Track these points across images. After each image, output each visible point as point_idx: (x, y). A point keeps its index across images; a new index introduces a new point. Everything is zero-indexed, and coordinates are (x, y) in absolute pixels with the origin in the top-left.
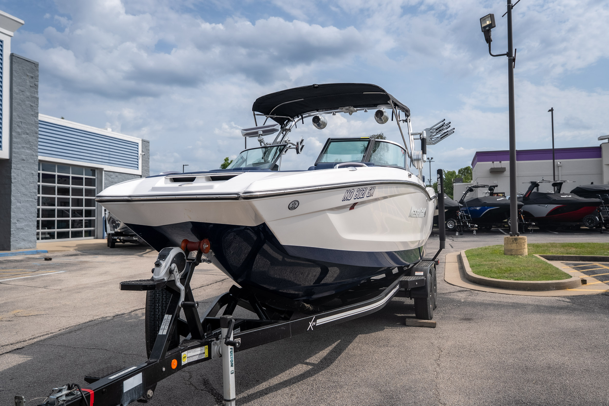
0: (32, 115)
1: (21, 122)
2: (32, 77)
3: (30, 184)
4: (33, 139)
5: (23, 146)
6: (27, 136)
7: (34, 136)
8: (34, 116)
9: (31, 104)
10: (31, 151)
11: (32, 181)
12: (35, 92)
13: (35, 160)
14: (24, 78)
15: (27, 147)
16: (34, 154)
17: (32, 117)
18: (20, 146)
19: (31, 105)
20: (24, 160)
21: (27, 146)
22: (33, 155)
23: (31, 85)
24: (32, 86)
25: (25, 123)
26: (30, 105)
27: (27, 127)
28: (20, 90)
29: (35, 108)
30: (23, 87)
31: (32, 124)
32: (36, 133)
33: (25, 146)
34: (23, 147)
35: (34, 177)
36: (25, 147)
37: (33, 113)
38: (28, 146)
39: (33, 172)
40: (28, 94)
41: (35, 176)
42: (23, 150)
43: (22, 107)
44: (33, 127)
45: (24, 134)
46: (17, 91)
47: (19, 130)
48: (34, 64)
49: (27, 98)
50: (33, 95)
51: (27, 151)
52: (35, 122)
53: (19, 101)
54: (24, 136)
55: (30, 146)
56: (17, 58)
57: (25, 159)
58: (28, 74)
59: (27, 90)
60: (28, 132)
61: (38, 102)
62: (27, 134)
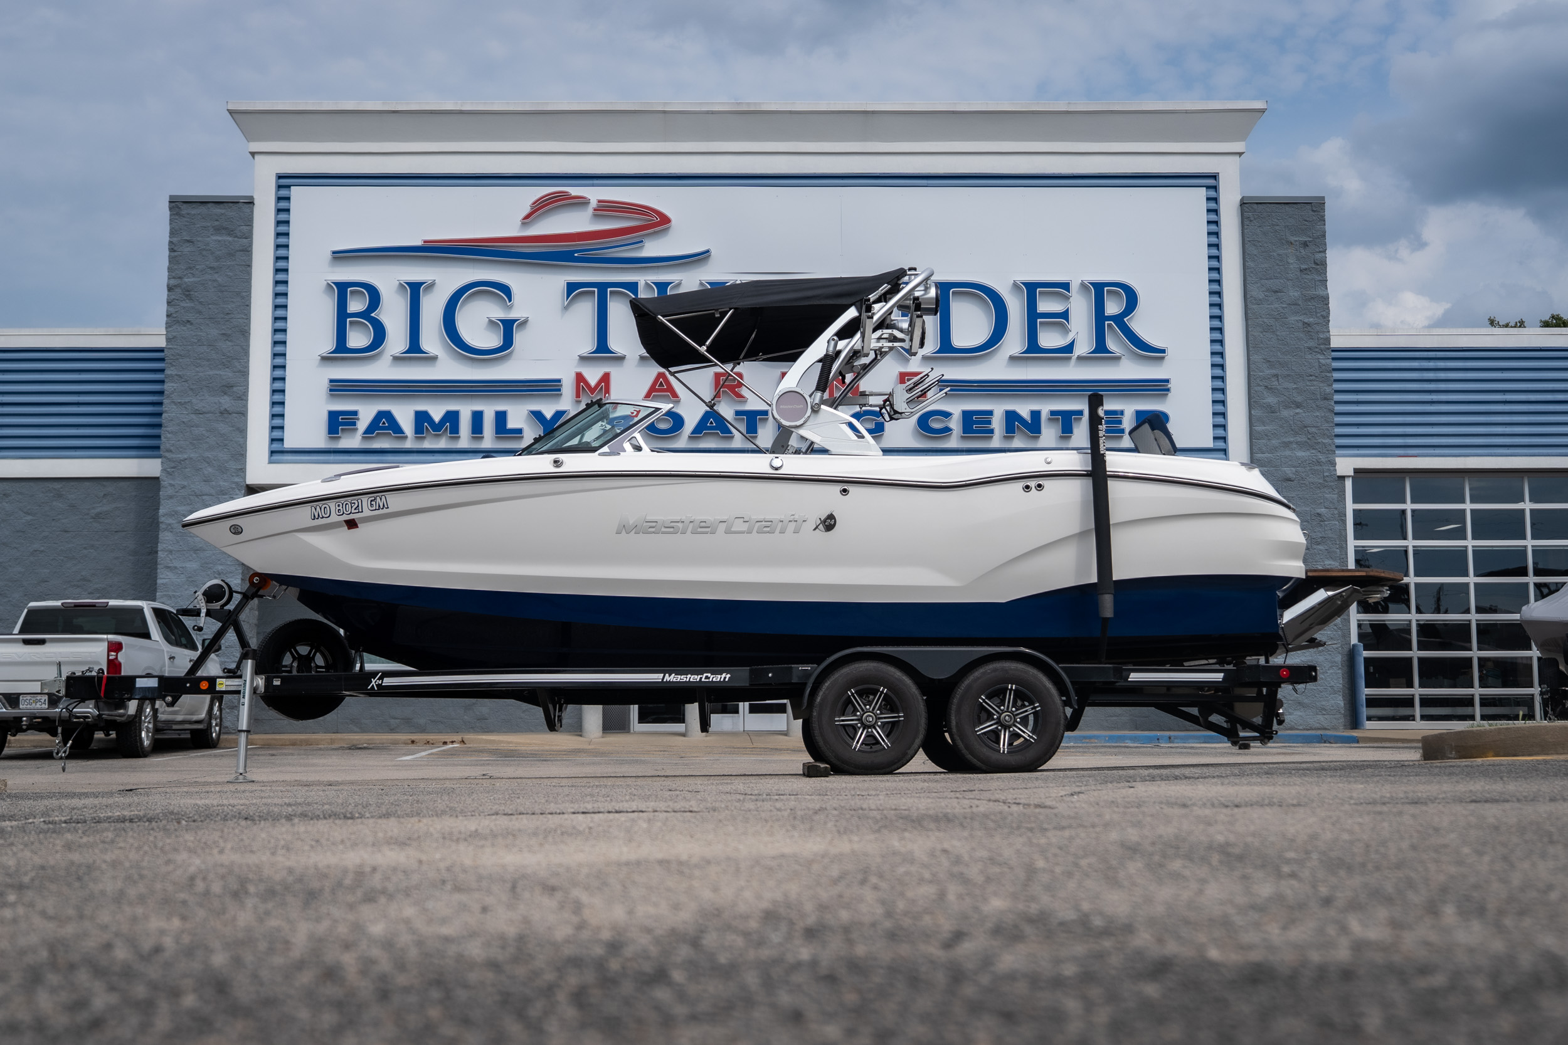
0: (1310, 348)
1: (1276, 376)
2: (1305, 245)
3: (1315, 547)
4: (1317, 416)
5: (1285, 440)
6: (1298, 410)
7: (1319, 408)
8: (1317, 350)
9: (1306, 321)
10: (1313, 451)
11: (1321, 535)
12: (1318, 283)
13: (1326, 474)
14: (1279, 255)
15: (1297, 443)
16: (1322, 458)
17: (1310, 356)
18: (1275, 442)
19: (1304, 323)
20: (1290, 480)
21: (1299, 440)
22: (1319, 463)
23: (1303, 267)
24: (1306, 269)
25: (1289, 375)
26: (1300, 325)
27: (1295, 386)
28: (1268, 290)
29: (1318, 328)
30: (1277, 278)
31: (1311, 376)
32: (1326, 399)
33: (1292, 439)
34: (1286, 445)
35: (1326, 525)
36: (1291, 442)
37: (1311, 344)
38: (1301, 438)
39: (1323, 511)
40: (1294, 294)
41: (1329, 520)
42: (1288, 453)
43: (1277, 335)
44: (1315, 383)
45: (1287, 407)
46: (1261, 296)
47: (1271, 400)
48: (1308, 207)
49: (1293, 307)
50: (1313, 292)
51: (1300, 454)
52: (1320, 367)
53: (1265, 320)
54: (1285, 413)
55: (1309, 439)
56: (1255, 206)
57: (1291, 476)
58: (1293, 239)
59: (1290, 283)
60: (1299, 399)
61: (1328, 308)
62: (1298, 405)
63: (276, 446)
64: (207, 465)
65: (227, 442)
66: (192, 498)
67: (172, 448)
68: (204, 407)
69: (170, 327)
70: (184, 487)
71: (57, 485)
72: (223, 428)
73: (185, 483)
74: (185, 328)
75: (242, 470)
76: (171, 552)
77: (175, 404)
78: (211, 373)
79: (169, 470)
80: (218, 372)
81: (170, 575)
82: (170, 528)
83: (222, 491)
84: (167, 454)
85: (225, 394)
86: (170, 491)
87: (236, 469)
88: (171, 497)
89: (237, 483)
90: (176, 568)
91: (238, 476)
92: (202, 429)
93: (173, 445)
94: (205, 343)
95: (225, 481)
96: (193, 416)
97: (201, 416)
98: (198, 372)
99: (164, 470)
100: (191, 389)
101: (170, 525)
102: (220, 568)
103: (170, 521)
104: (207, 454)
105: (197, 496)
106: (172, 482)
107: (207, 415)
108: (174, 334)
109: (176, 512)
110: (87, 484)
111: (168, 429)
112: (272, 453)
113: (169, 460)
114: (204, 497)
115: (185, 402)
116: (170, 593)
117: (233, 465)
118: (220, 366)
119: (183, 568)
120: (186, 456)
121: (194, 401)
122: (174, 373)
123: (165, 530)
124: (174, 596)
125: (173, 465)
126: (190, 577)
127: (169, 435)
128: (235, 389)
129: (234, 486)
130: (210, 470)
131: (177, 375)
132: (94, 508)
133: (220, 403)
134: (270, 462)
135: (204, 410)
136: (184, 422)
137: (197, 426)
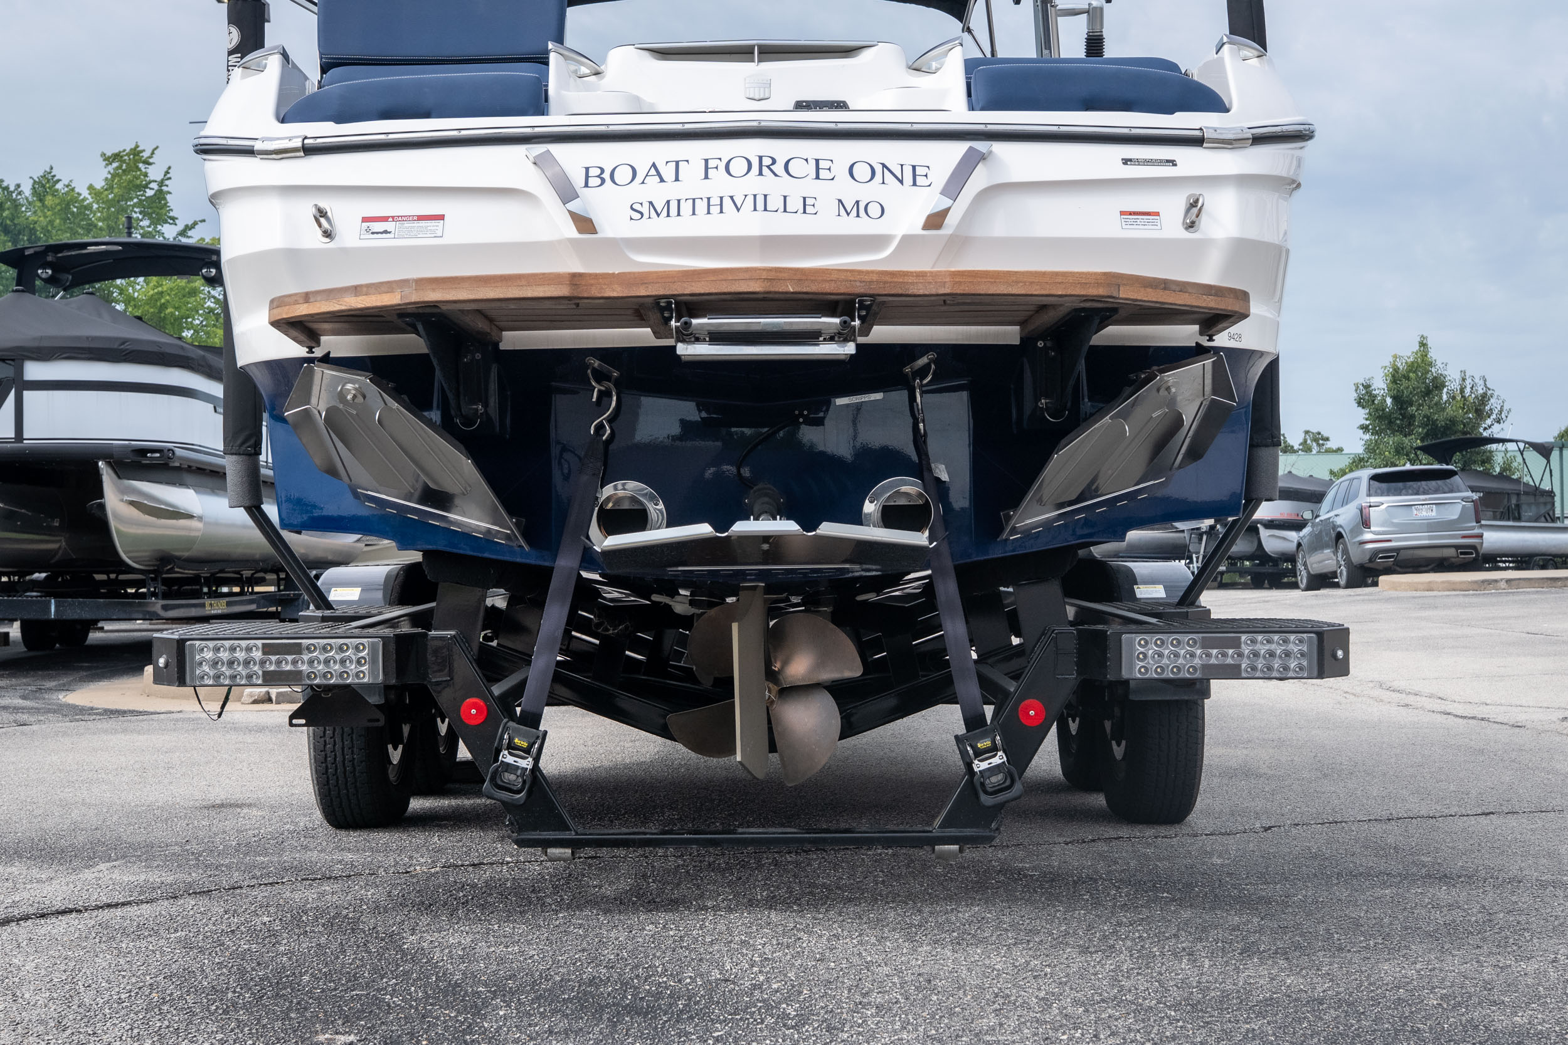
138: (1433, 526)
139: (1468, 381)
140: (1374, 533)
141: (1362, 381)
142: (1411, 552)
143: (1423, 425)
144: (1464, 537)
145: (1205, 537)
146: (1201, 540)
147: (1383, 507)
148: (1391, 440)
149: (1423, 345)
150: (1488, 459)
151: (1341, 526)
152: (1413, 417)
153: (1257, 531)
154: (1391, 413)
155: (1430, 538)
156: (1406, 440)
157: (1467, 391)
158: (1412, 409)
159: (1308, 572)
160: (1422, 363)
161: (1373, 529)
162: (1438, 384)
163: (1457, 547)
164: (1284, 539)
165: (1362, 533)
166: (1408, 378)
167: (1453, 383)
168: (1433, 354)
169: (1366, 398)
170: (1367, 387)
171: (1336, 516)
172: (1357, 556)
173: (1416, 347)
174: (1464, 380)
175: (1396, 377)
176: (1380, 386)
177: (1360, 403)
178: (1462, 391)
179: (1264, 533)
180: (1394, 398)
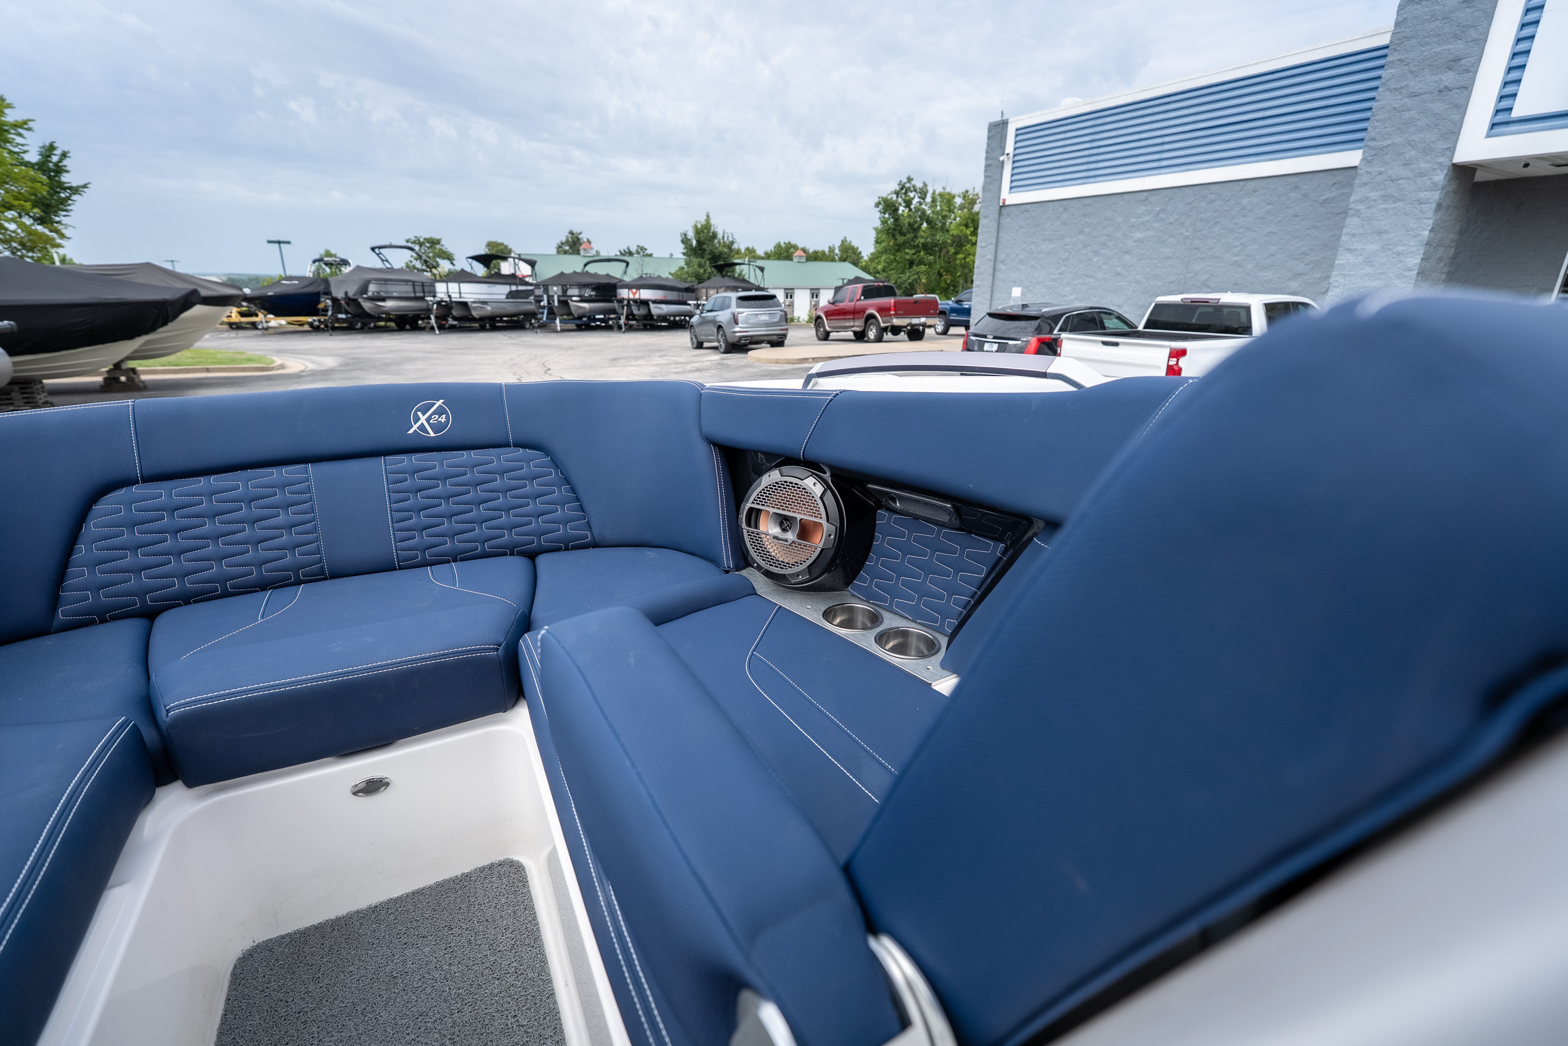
63: (1501, 117)
64: (1410, 148)
65: (1438, 122)
66: (1386, 183)
67: (1377, 136)
68: (1421, 88)
69: (1402, 9)
70: (1381, 173)
71: (1295, 179)
72: (1438, 107)
73: (1383, 169)
74: (1419, 6)
75: (1452, 149)
76: (1354, 235)
77: (1390, 90)
78: (1438, 49)
79: (1368, 158)
80: (1446, 47)
81: (1349, 256)
82: (1358, 213)
83: (1421, 173)
84: (1371, 144)
85: (1450, 69)
86: (1366, 179)
87: (1443, 149)
88: (1365, 184)
89: (1440, 164)
90: (1355, 249)
91: (1443, 155)
92: (1413, 112)
93: (1379, 132)
94: (1439, 18)
95: (1427, 162)
96: (1407, 100)
97: (1416, 98)
98: (1424, 51)
99: (1364, 159)
100: (1411, 72)
101: (1358, 210)
102: (1400, 248)
103: (1360, 207)
104: (1415, 137)
105: (1392, 181)
106: (1370, 170)
107: (1424, 96)
108: (1405, 16)
109: (1367, 198)
110: (1321, 175)
111: (1377, 118)
112: (1493, 125)
113: (1372, 148)
114: (1400, 181)
115: (1401, 88)
116: (1346, 273)
117: (1441, 145)
118: (1451, 40)
119: (1362, 249)
120: (1389, 142)
121: (1412, 83)
122: (1395, 59)
123: (1353, 215)
124: (1348, 275)
125: (1374, 152)
126: (1367, 258)
127: (1376, 124)
128: (1463, 62)
129: (1436, 166)
130: (1413, 153)
131: (1398, 60)
132: (1322, 195)
133: (1441, 80)
134: (1488, 136)
135: (1420, 91)
136: (1395, 108)
137: (1408, 110)
138: (767, 325)
139: (726, 235)
140: (741, 328)
141: (683, 232)
142: (757, 337)
143: (710, 254)
144: (781, 330)
145: (625, 308)
146: (623, 308)
147: (745, 314)
148: (696, 261)
149: (708, 216)
150: (734, 271)
151: (720, 322)
152: (705, 250)
153: (648, 305)
154: (696, 247)
155: (767, 330)
156: (703, 261)
157: (725, 239)
158: (705, 246)
159: (697, 340)
160: (707, 226)
161: (740, 325)
162: (715, 236)
163: (778, 335)
164: (660, 308)
165: (734, 327)
166: (703, 232)
167: (720, 236)
168: (712, 221)
169: (685, 241)
170: (685, 235)
171: (717, 316)
172: (731, 340)
173: (705, 217)
174: (724, 234)
175: (698, 232)
176: (691, 234)
177: (683, 242)
178: (723, 238)
179: (652, 306)
180: (697, 241)
